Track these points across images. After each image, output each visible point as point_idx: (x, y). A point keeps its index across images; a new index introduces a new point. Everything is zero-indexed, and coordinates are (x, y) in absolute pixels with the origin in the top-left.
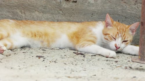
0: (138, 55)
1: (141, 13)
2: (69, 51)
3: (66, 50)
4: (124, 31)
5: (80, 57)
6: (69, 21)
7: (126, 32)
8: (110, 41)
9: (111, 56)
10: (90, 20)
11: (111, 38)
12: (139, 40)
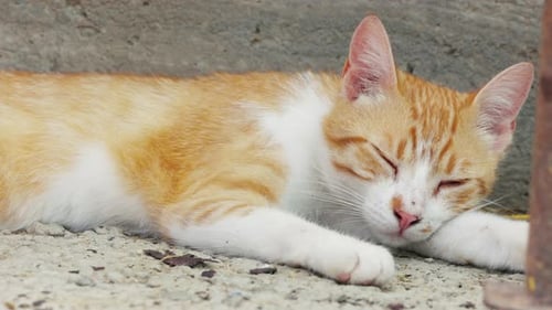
0: (522, 273)
1: (540, 24)
2: (120, 241)
3: (100, 239)
4: (450, 121)
5: (184, 280)
6: (121, 68)
7: (458, 127)
8: (368, 179)
9: (365, 272)
10: (243, 64)
11: (374, 162)
12: (527, 183)
